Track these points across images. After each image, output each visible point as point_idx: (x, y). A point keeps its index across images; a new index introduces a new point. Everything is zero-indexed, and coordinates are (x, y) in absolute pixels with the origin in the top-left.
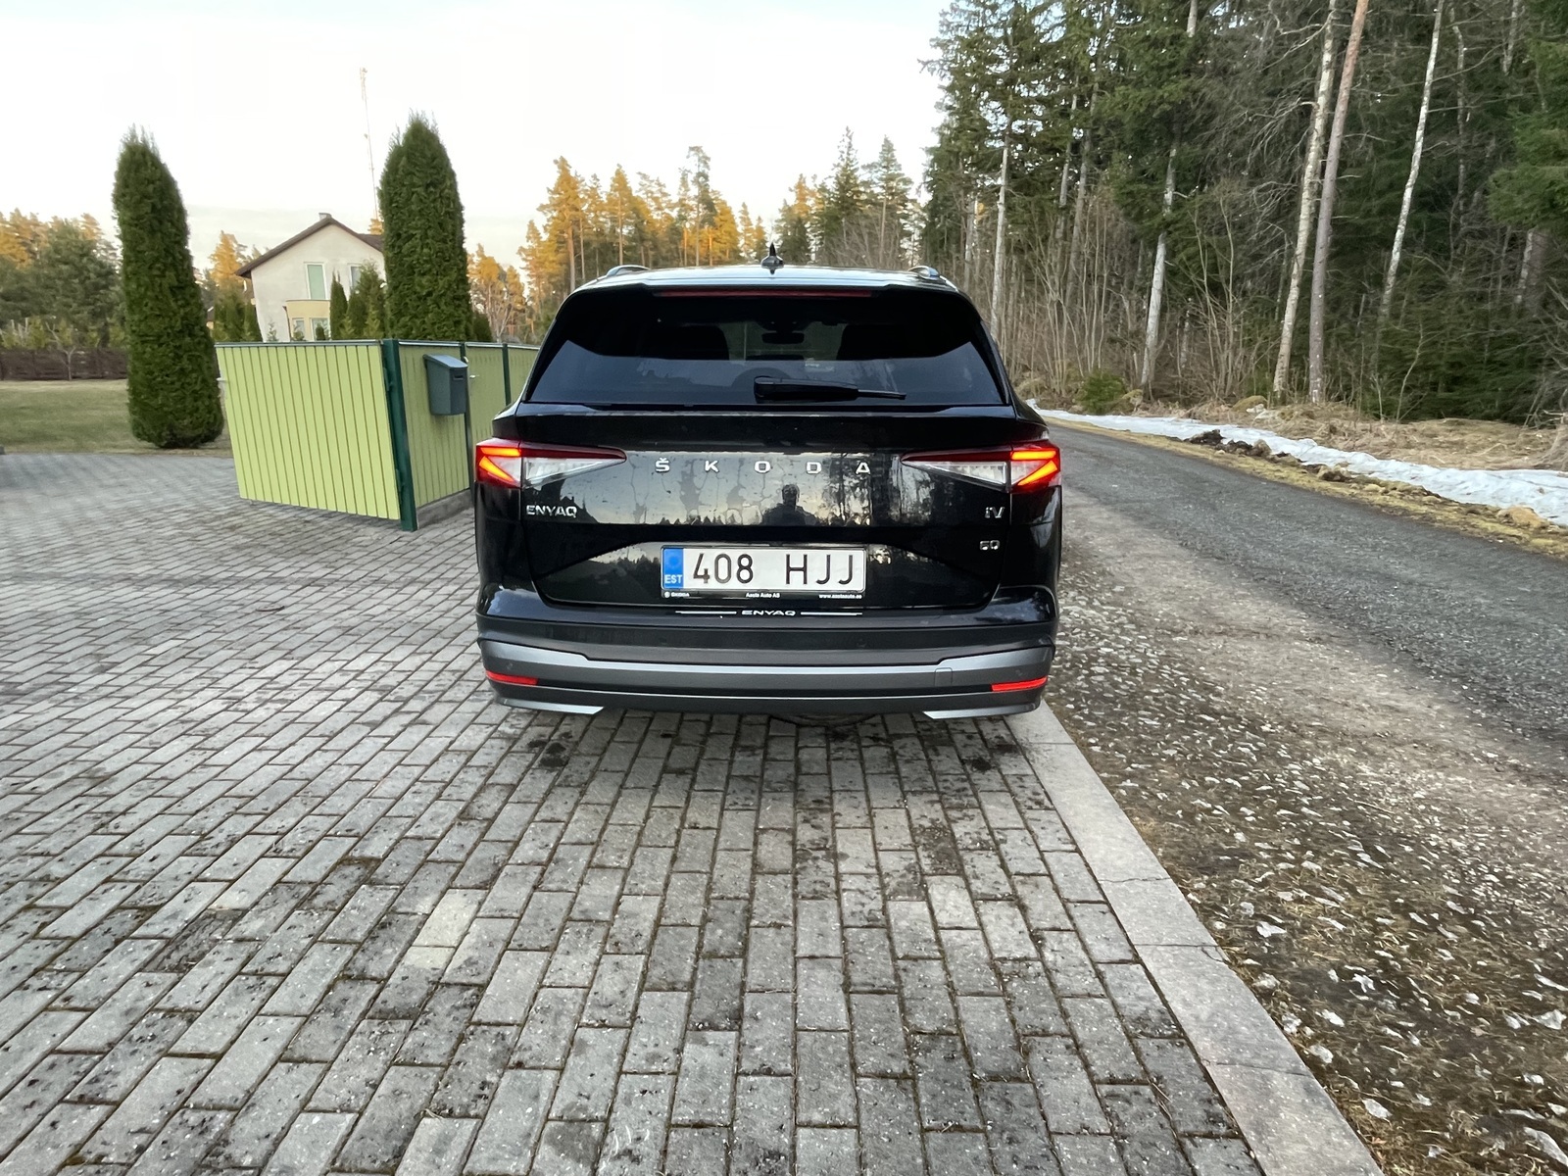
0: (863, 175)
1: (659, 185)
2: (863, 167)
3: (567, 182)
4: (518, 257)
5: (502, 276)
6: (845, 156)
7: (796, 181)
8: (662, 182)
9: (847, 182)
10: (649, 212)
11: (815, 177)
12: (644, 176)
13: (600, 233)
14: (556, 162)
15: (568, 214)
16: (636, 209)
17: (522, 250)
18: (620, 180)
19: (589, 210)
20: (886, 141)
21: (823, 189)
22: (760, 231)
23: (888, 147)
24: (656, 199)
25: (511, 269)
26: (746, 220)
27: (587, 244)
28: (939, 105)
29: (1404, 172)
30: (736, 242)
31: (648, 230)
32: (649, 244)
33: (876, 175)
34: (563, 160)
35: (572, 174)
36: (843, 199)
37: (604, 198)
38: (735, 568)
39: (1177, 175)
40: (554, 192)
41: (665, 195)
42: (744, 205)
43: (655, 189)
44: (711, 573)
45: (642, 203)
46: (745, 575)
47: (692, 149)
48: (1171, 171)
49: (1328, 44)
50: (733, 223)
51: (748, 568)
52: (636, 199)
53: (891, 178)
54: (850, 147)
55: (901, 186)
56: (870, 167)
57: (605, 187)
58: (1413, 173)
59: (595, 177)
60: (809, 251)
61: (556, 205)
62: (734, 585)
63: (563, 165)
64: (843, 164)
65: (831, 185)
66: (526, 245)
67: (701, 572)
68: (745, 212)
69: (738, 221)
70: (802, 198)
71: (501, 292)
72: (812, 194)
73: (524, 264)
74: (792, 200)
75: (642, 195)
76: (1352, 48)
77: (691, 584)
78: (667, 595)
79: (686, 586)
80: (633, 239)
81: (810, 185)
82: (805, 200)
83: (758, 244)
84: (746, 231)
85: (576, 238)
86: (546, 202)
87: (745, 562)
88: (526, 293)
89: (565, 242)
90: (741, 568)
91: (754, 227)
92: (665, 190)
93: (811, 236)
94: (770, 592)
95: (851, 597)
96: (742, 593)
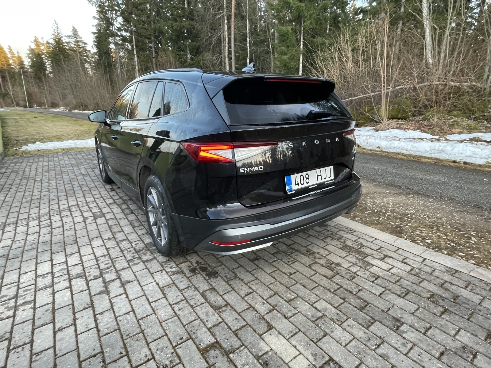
0: (65, 40)
2: (65, 36)
6: (56, 31)
7: (34, 39)
9: (59, 41)
11: (42, 38)
20: (73, 27)
21: (48, 43)
23: (75, 30)
26: (11, 53)
28: (94, 17)
29: (246, 55)
30: (8, 61)
33: (72, 40)
36: (58, 47)
38: (305, 179)
39: (190, 50)
44: (299, 182)
46: (307, 181)
48: (188, 49)
49: (225, 18)
51: (308, 178)
53: (78, 42)
54: (58, 28)
55: (83, 45)
56: (69, 36)
58: (248, 55)
60: (46, 67)
62: (305, 185)
64: (56, 34)
65: (52, 41)
67: (297, 183)
69: (7, 53)
70: (38, 46)
72: (43, 44)
74: (33, 46)
76: (233, 19)
77: (295, 188)
78: (289, 193)
79: (293, 189)
81: (40, 40)
84: (13, 57)
87: (307, 176)
90: (307, 178)
91: (16, 56)
93: (46, 61)
94: (314, 185)
95: (332, 181)
96: (308, 187)
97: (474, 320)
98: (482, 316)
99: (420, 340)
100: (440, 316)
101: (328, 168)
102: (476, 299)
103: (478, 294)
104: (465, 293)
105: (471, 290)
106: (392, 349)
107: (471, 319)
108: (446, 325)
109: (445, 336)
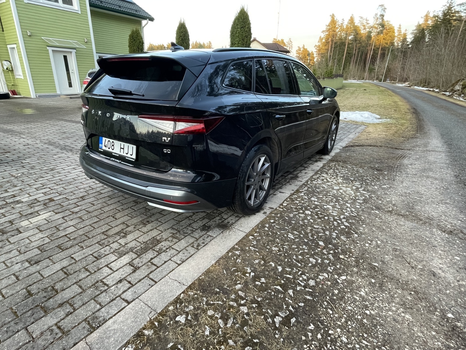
0: (456, 9)
1: (367, 20)
2: (457, 5)
3: (333, 22)
4: (314, 48)
5: (309, 55)
8: (368, 19)
9: (448, 12)
10: (360, 30)
11: (434, 12)
12: (362, 18)
13: (341, 39)
14: (331, 15)
15: (331, 33)
16: (356, 30)
17: (316, 45)
18: (352, 20)
19: (339, 31)
21: (436, 16)
22: (405, 35)
24: (364, 26)
25: (312, 52)
26: (399, 31)
27: (335, 43)
31: (359, 36)
32: (358, 42)
34: (333, 15)
35: (335, 19)
36: (444, 20)
37: (345, 27)
40: (328, 26)
41: (368, 24)
42: (400, 25)
43: (364, 22)
44: (107, 146)
45: (359, 27)
46: (113, 147)
47: (380, 6)
50: (394, 32)
52: (356, 26)
57: (346, 23)
59: (343, 19)
61: (328, 30)
62: (110, 150)
63: (333, 16)
64: (448, 5)
65: (440, 14)
66: (317, 44)
68: (400, 28)
70: (426, 20)
71: (307, 60)
72: (431, 18)
73: (316, 50)
74: (422, 22)
75: (359, 25)
77: (104, 148)
78: (100, 150)
80: (353, 41)
81: (431, 15)
82: (427, 21)
83: (403, 40)
84: (399, 35)
85: (332, 41)
86: (325, 29)
87: (113, 144)
88: (315, 60)
89: (329, 42)
91: (402, 33)
92: (368, 22)
93: (427, 35)
94: (117, 154)
95: (132, 160)
96: (112, 153)
97: (7, 312)
98: (9, 322)
99: (9, 271)
100: (26, 289)
101: (131, 146)
102: (36, 329)
103: (42, 334)
104: (49, 321)
105: (52, 330)
106: (12, 256)
107: (10, 311)
108: (14, 289)
109: (4, 285)
